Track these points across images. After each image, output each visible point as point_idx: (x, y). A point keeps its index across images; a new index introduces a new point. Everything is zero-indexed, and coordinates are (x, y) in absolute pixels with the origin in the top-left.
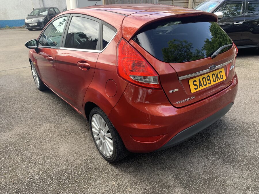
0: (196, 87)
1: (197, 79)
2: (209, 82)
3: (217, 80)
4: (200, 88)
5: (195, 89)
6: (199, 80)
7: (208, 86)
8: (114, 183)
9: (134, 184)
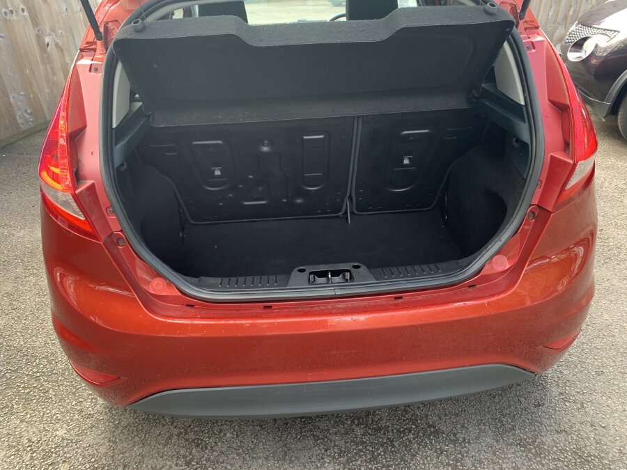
8: (61, 433)
9: (89, 462)
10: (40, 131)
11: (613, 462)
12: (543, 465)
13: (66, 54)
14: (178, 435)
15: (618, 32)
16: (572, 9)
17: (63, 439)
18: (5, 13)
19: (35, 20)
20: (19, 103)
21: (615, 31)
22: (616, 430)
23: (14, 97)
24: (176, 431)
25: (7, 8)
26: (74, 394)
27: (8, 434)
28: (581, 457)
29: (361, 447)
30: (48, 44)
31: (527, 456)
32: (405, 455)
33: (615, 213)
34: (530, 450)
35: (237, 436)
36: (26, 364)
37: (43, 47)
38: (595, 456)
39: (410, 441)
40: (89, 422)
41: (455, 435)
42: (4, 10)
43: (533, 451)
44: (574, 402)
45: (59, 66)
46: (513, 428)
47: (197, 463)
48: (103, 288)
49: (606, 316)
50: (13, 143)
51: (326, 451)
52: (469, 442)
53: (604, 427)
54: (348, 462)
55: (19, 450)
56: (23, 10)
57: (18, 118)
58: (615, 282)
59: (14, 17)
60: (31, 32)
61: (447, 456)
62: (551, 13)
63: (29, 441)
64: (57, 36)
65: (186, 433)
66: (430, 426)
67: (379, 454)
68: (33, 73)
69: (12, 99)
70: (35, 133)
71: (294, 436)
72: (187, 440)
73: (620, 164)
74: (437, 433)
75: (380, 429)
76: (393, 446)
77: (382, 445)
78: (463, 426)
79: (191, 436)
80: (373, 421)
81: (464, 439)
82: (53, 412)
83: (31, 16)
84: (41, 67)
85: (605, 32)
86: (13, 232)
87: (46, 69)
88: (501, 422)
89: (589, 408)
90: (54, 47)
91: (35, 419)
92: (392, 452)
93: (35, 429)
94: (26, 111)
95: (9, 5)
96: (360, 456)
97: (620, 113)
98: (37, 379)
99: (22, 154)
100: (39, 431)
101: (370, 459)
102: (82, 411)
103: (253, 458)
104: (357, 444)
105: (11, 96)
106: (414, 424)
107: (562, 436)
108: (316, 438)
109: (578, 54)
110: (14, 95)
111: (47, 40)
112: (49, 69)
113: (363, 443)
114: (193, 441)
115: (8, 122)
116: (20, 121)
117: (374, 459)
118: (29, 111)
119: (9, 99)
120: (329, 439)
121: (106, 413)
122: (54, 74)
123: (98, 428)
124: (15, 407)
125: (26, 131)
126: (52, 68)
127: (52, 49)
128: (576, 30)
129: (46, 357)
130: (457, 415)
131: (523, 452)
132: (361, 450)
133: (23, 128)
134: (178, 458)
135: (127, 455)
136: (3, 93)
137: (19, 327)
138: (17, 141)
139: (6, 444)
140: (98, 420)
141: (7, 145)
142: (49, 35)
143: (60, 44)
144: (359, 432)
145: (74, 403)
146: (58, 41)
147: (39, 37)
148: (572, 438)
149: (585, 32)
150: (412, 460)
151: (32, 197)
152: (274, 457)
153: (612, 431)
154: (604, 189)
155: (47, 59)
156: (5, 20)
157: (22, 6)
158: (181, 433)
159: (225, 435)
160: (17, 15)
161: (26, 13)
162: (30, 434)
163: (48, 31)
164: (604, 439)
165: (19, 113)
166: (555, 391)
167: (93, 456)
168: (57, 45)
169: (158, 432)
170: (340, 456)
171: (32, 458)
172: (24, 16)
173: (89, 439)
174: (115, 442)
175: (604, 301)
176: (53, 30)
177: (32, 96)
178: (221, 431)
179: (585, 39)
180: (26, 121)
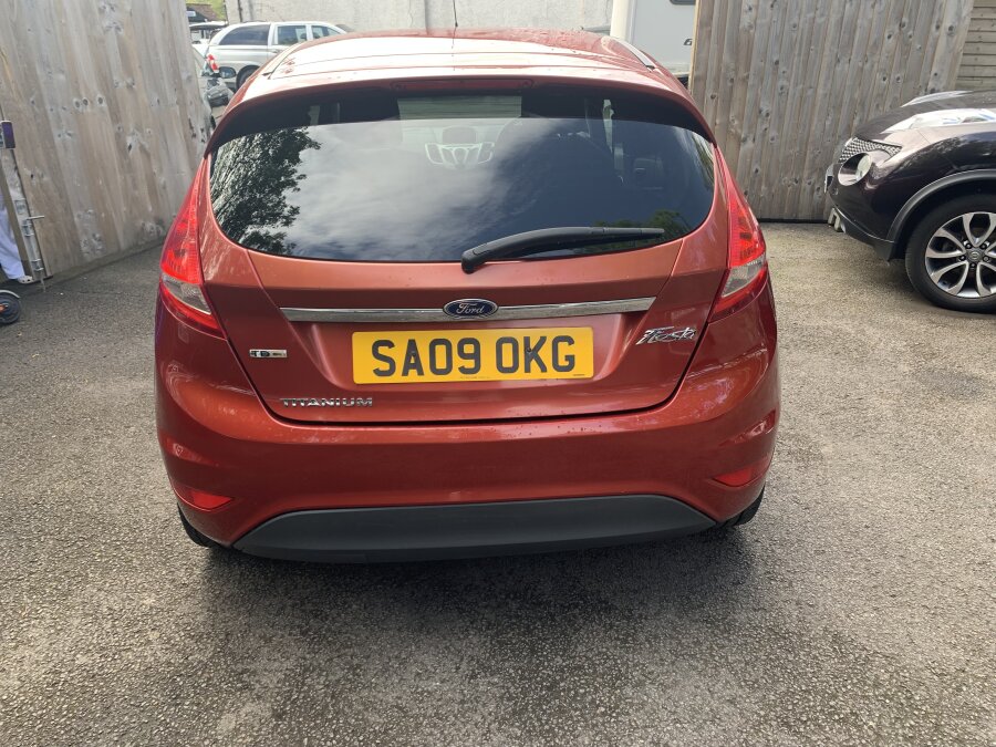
0: (385, 366)
1: (400, 339)
2: (470, 364)
3: (528, 370)
4: (405, 373)
5: (378, 372)
6: (412, 345)
7: (455, 376)
8: (149, 601)
9: (184, 630)
10: (111, 263)
11: (814, 639)
12: (730, 641)
13: (153, 160)
14: (293, 606)
15: (900, 147)
16: (857, 118)
17: (151, 607)
18: (77, 104)
19: (116, 115)
20: (86, 225)
21: (896, 147)
22: (826, 609)
23: (79, 216)
24: (290, 602)
25: (80, 96)
26: (164, 564)
27: (83, 602)
28: (776, 634)
29: (514, 621)
30: (130, 147)
31: (713, 632)
32: (566, 629)
33: (884, 379)
34: (718, 627)
35: (365, 608)
36: (103, 532)
37: (124, 149)
38: (794, 633)
39: (575, 616)
40: (184, 592)
41: (630, 611)
42: (75, 100)
43: (722, 627)
44: (782, 581)
45: (144, 177)
46: (702, 605)
47: (315, 633)
48: (225, 387)
49: (842, 494)
50: (74, 278)
51: (472, 623)
52: (646, 619)
53: (811, 606)
54: (497, 634)
55: (97, 618)
56: (101, 101)
57: (82, 245)
58: (864, 457)
59: (89, 109)
60: (109, 130)
61: (617, 631)
62: (828, 123)
63: (110, 609)
64: (143, 136)
65: (303, 604)
66: (600, 602)
67: (535, 628)
68: (108, 185)
69: (76, 219)
70: (104, 266)
71: (435, 608)
72: (303, 611)
73: (904, 322)
74: (609, 609)
75: (540, 604)
76: (553, 620)
77: (541, 619)
78: (641, 603)
79: (309, 607)
80: (532, 595)
81: (641, 615)
82: (139, 581)
83: (110, 109)
84: (119, 176)
85: (884, 148)
86: (79, 386)
87: (125, 180)
88: (688, 598)
89: (798, 588)
90: (138, 150)
91: (115, 588)
92: (551, 626)
93: (116, 598)
94: (94, 236)
95: (83, 93)
96: (513, 630)
97: (907, 255)
98: (117, 548)
99: (87, 292)
100: (122, 600)
101: (524, 633)
102: (174, 581)
103: (383, 629)
104: (510, 618)
105: (75, 215)
106: (582, 599)
107: (759, 615)
108: (461, 611)
109: (851, 177)
110: (81, 213)
111: (129, 140)
112: (129, 181)
113: (517, 617)
114: (311, 612)
115: (68, 248)
116: (85, 249)
117: (529, 631)
118: (97, 236)
119: (73, 217)
120: (476, 611)
121: (204, 584)
122: (135, 187)
123: (194, 597)
124: (91, 575)
125: (90, 263)
126: (134, 180)
127: (134, 153)
128: (851, 145)
129: (128, 525)
130: (635, 592)
131: (709, 628)
132: (514, 624)
133: (89, 258)
134: (292, 628)
135: (230, 624)
136: (66, 209)
137: (92, 493)
138: (78, 276)
139: (81, 612)
140: (195, 590)
141: (65, 281)
142: (133, 134)
143: (147, 146)
144: (514, 606)
145: (164, 572)
146: (144, 143)
147: (119, 137)
148: (771, 615)
149: (861, 146)
150: (574, 633)
151: (104, 346)
152: (408, 628)
153: (821, 609)
154: (876, 352)
155: (127, 167)
156: (76, 112)
157: (99, 96)
158: (296, 604)
159: (350, 606)
160: (92, 107)
161: (104, 105)
162: (108, 602)
163: (131, 130)
164: (809, 617)
165: (84, 238)
166: (761, 570)
167: (189, 624)
168: (142, 148)
169: (268, 603)
170: (488, 628)
171: (113, 626)
172: (101, 109)
173: (184, 608)
174: (215, 612)
175: (844, 478)
176: (139, 128)
177: (103, 215)
178: (345, 603)
179: (860, 156)
180: (93, 249)
